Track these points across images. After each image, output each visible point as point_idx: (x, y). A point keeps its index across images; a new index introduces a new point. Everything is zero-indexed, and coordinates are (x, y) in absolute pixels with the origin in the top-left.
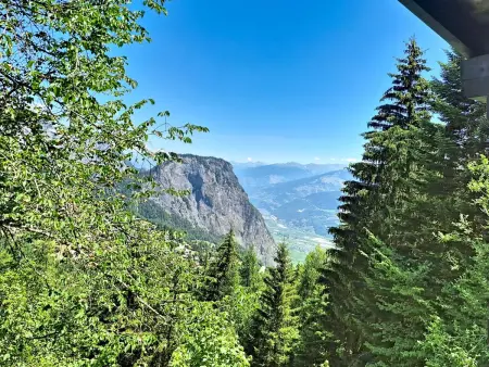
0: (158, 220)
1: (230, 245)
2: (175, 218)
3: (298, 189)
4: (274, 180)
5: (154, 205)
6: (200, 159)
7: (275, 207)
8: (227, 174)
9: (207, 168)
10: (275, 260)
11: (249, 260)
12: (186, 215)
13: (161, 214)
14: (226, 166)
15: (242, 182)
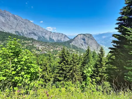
0: (76, 49)
1: (89, 50)
2: (80, 48)
3: (110, 39)
4: (104, 37)
5: (75, 46)
6: (84, 35)
7: (104, 43)
8: (91, 37)
9: (86, 36)
10: (100, 51)
11: (94, 53)
12: (82, 47)
13: (77, 48)
14: (91, 35)
15: (95, 39)
